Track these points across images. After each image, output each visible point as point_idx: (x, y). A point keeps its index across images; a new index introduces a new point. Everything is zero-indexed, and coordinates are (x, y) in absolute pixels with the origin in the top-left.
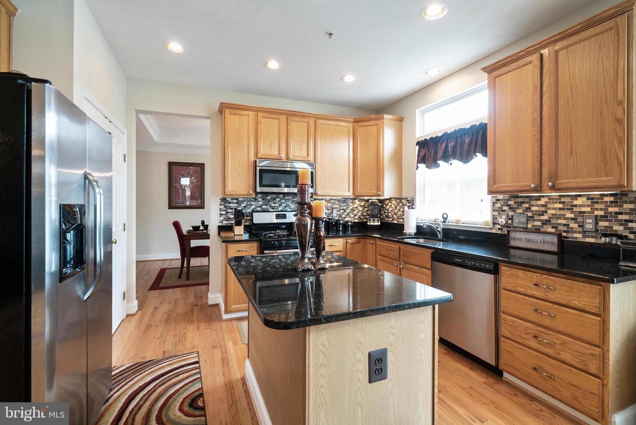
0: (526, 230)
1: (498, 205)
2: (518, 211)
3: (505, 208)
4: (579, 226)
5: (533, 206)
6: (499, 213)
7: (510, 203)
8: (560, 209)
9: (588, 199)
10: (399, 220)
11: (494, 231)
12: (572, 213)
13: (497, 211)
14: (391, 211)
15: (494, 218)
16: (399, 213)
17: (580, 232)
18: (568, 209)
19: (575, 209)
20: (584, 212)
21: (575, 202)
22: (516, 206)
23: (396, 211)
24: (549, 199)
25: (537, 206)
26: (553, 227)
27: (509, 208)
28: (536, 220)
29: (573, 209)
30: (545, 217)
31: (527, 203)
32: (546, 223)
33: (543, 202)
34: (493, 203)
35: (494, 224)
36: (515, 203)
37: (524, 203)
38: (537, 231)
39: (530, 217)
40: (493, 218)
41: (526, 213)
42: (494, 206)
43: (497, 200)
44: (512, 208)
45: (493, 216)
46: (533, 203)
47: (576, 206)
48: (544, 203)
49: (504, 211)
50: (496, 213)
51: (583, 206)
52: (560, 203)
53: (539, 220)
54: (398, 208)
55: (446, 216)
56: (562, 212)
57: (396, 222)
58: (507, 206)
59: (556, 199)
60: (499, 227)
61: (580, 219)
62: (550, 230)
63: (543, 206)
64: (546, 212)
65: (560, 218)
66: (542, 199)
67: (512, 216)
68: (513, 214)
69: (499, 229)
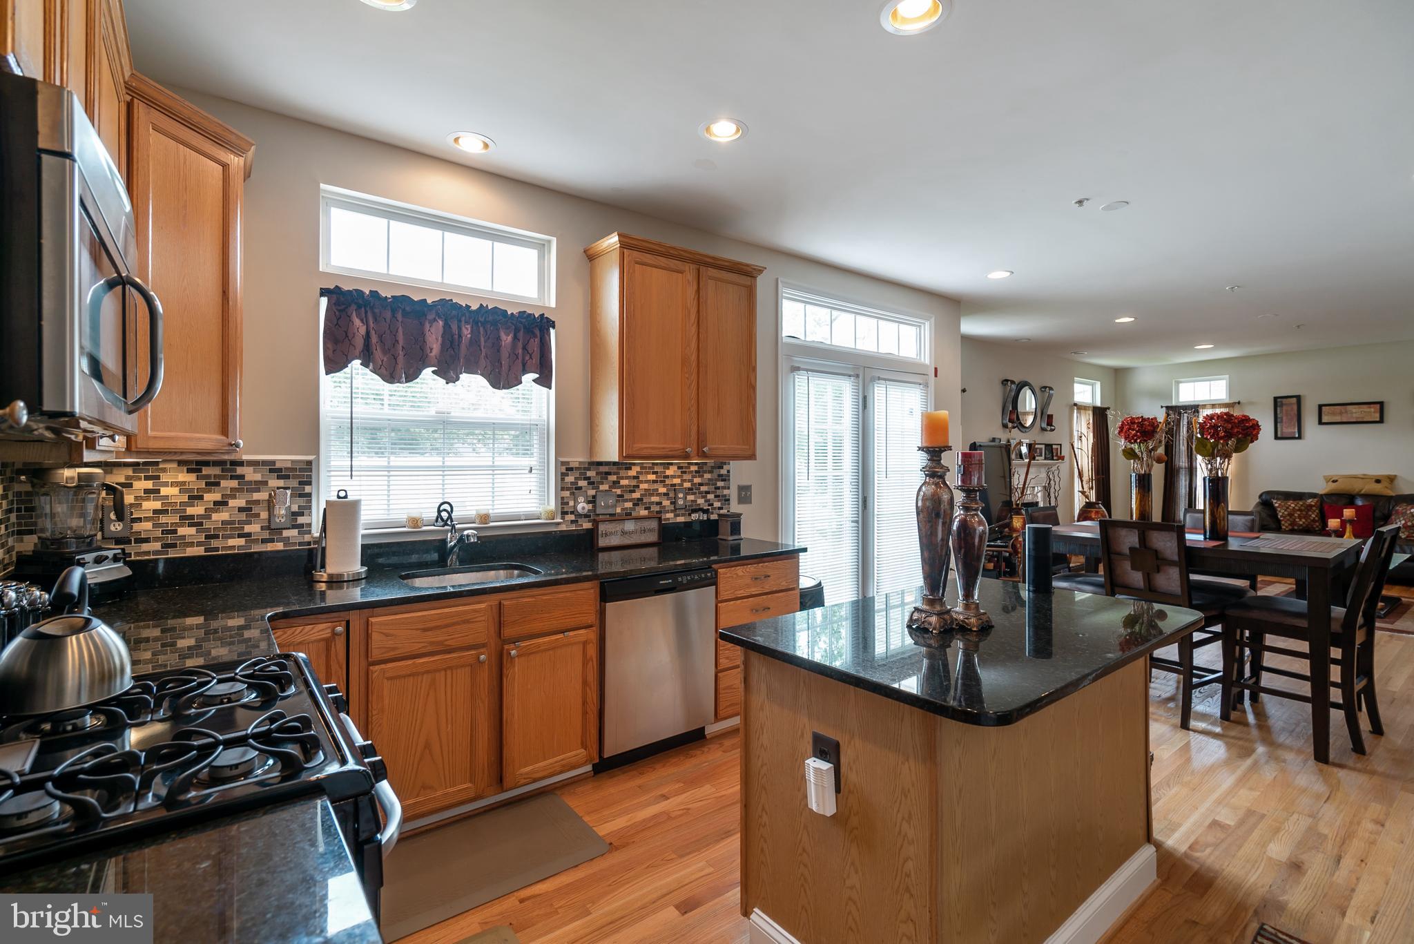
0: (613, 518)
1: (570, 479)
2: (602, 487)
3: (582, 483)
4: (671, 503)
5: (622, 478)
6: (573, 494)
7: (589, 474)
8: (654, 482)
9: (679, 468)
10: (214, 543)
11: (563, 527)
12: (664, 486)
13: (568, 489)
14: (155, 512)
15: (563, 502)
16: (222, 516)
17: (672, 511)
18: (661, 482)
19: (668, 482)
20: (675, 485)
21: (668, 472)
22: (598, 479)
23: (197, 510)
24: (642, 468)
25: (627, 478)
26: (646, 509)
27: (589, 484)
28: (627, 501)
29: (664, 481)
30: (636, 495)
31: (615, 474)
32: (638, 502)
33: (633, 473)
34: (563, 474)
35: (564, 513)
36: (597, 474)
37: (609, 473)
38: (628, 515)
39: (619, 496)
40: (562, 504)
41: (613, 490)
42: (563, 479)
43: (568, 469)
44: (593, 483)
45: (563, 498)
46: (623, 473)
47: (667, 477)
48: (635, 475)
49: (580, 488)
50: (567, 494)
51: (673, 477)
52: (654, 473)
53: (631, 500)
54: (211, 497)
55: (449, 509)
56: (655, 486)
57: (199, 551)
58: (586, 479)
59: (650, 468)
60: (572, 517)
61: (672, 495)
62: (644, 513)
63: (634, 478)
64: (638, 486)
65: (652, 495)
66: (633, 467)
67: (594, 497)
68: (594, 494)
69: (572, 522)
